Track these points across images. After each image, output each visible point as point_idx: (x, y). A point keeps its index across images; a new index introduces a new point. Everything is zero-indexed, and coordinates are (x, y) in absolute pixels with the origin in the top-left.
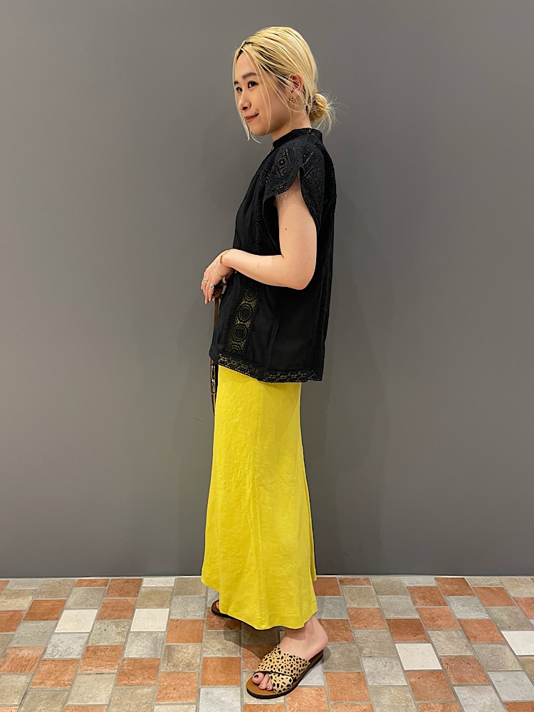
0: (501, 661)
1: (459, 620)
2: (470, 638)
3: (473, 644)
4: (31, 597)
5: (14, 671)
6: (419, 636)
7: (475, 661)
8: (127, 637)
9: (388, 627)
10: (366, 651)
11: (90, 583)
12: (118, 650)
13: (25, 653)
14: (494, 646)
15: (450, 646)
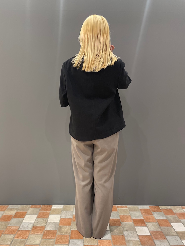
0: (170, 232)
1: (157, 219)
2: (160, 225)
3: (161, 227)
4: (16, 211)
5: (9, 234)
6: (143, 224)
7: (162, 232)
8: (46, 223)
9: (133, 221)
10: (125, 229)
11: (35, 207)
12: (43, 228)
13: (13, 228)
14: (168, 228)
15: (154, 228)
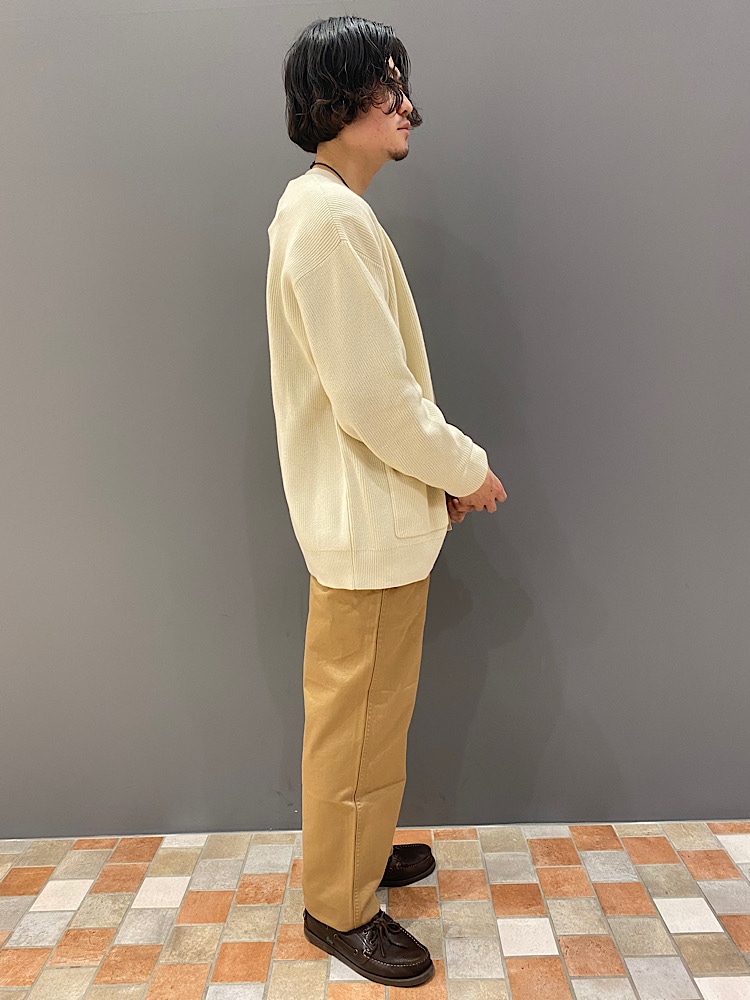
0: (647, 941)
1: (595, 885)
2: (606, 909)
3: (609, 917)
4: (10, 864)
6: (533, 908)
7: (609, 942)
8: (124, 917)
9: (490, 896)
10: (453, 930)
11: (92, 845)
12: (108, 934)
14: (641, 920)
15: (576, 921)
